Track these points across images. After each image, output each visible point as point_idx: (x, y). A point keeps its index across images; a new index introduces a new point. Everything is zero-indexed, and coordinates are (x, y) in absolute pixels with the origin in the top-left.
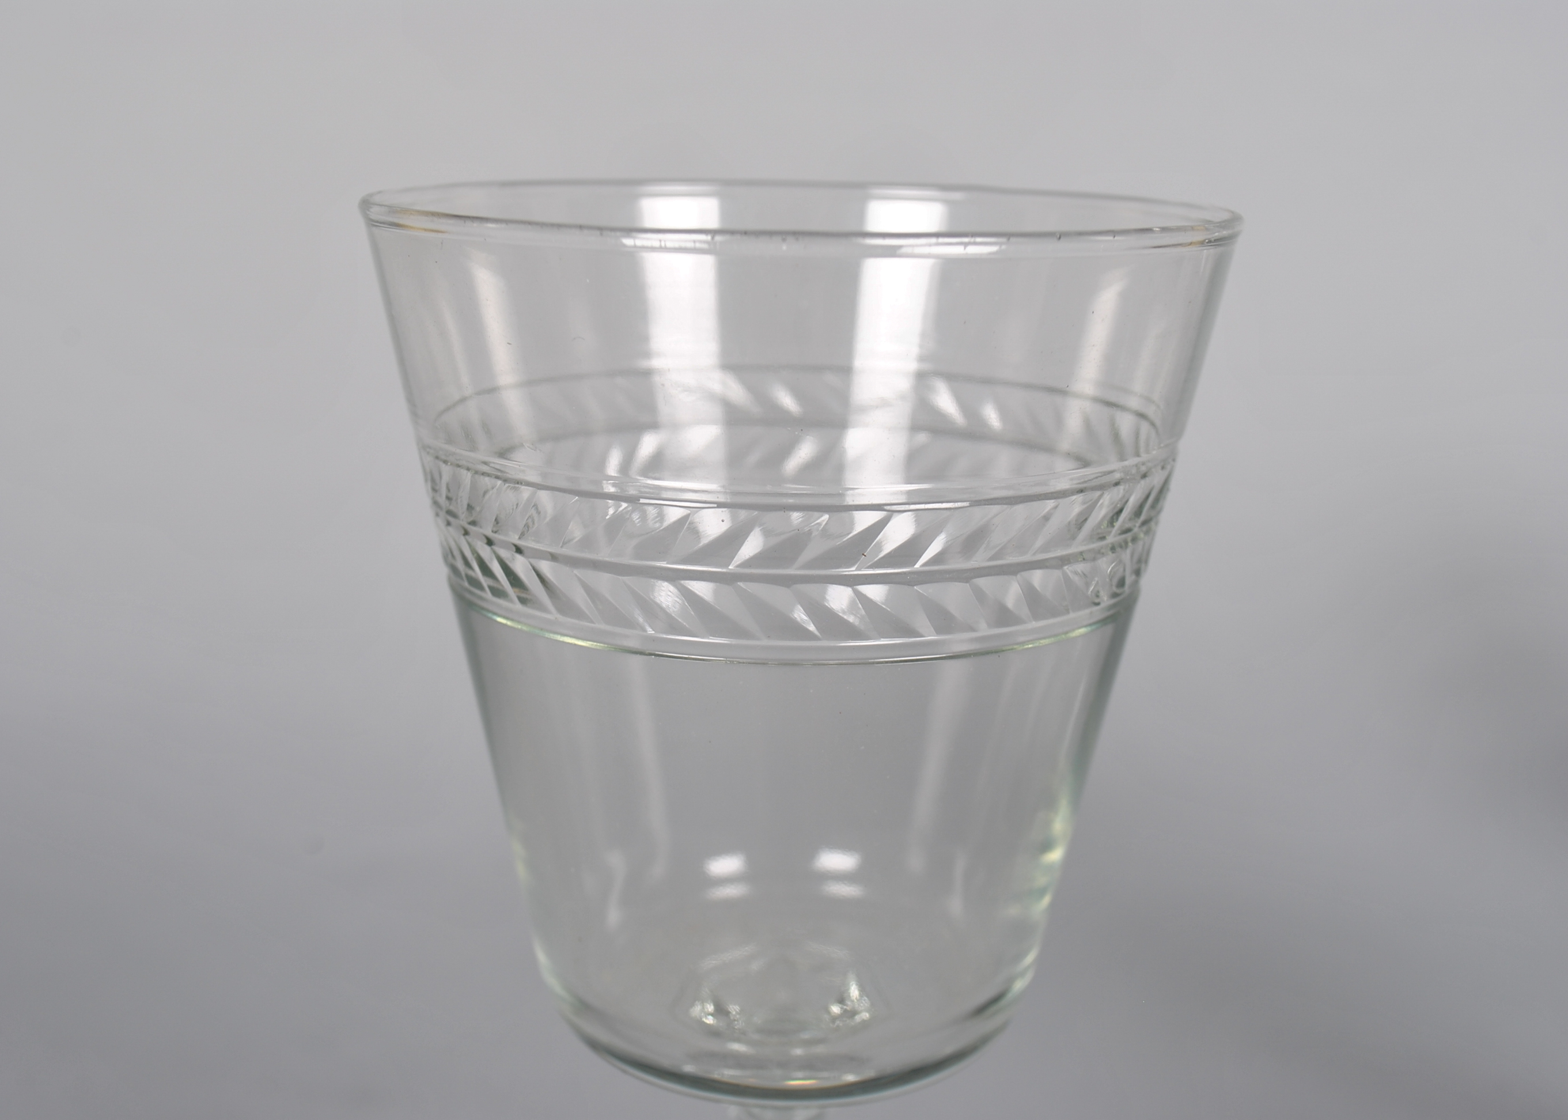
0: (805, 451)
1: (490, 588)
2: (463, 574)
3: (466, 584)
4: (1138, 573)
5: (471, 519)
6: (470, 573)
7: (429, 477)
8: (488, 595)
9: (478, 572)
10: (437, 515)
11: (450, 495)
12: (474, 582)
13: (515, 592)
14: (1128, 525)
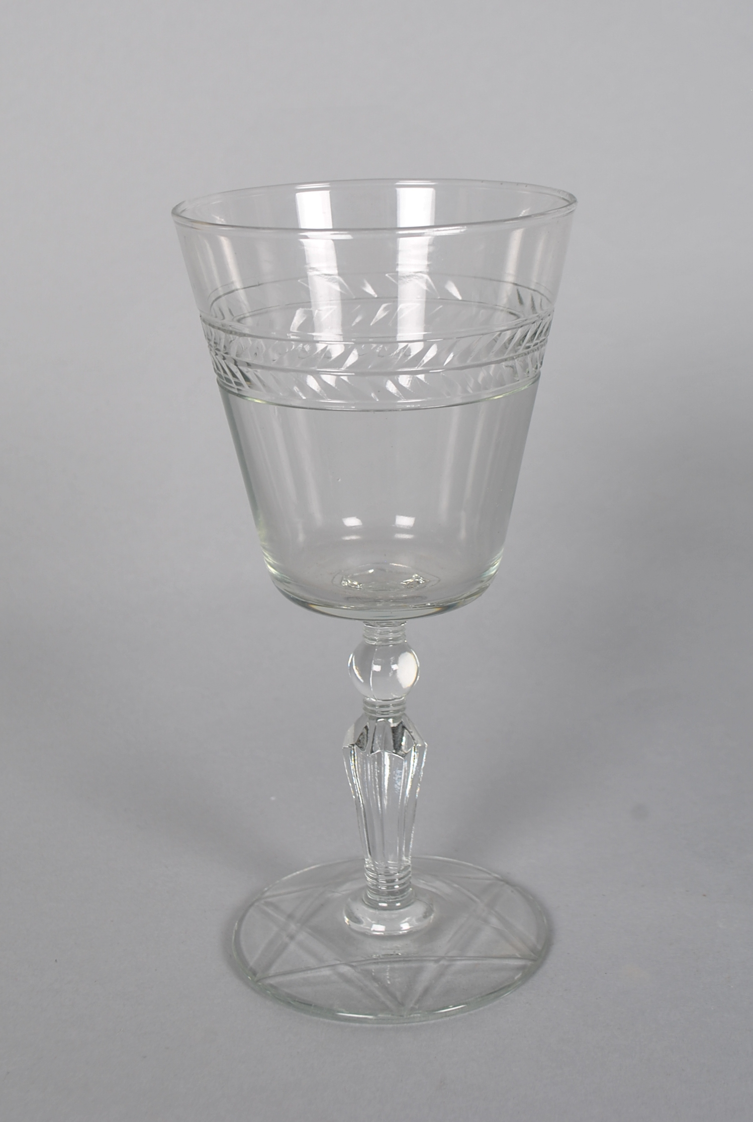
0: (381, 314)
1: (235, 382)
2: (223, 376)
3: (225, 381)
5: (225, 352)
6: (226, 376)
7: (206, 334)
8: (234, 385)
9: (230, 376)
10: (211, 350)
11: (216, 341)
12: (229, 380)
13: (247, 384)
14: (528, 345)
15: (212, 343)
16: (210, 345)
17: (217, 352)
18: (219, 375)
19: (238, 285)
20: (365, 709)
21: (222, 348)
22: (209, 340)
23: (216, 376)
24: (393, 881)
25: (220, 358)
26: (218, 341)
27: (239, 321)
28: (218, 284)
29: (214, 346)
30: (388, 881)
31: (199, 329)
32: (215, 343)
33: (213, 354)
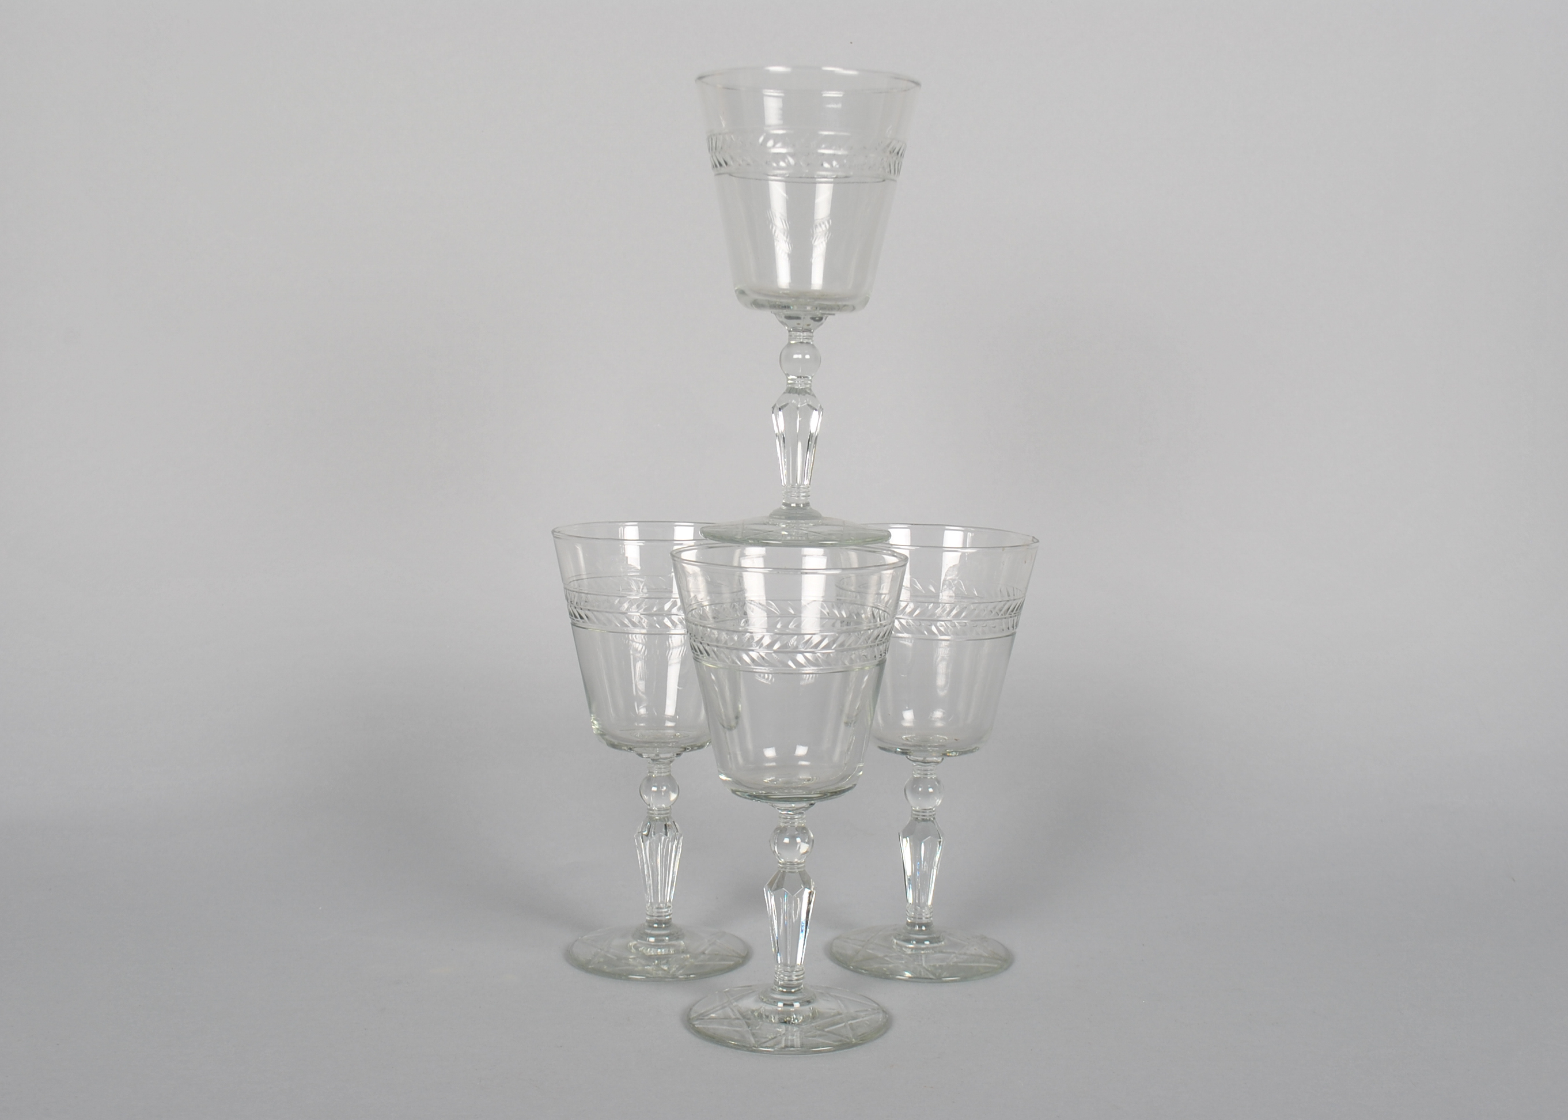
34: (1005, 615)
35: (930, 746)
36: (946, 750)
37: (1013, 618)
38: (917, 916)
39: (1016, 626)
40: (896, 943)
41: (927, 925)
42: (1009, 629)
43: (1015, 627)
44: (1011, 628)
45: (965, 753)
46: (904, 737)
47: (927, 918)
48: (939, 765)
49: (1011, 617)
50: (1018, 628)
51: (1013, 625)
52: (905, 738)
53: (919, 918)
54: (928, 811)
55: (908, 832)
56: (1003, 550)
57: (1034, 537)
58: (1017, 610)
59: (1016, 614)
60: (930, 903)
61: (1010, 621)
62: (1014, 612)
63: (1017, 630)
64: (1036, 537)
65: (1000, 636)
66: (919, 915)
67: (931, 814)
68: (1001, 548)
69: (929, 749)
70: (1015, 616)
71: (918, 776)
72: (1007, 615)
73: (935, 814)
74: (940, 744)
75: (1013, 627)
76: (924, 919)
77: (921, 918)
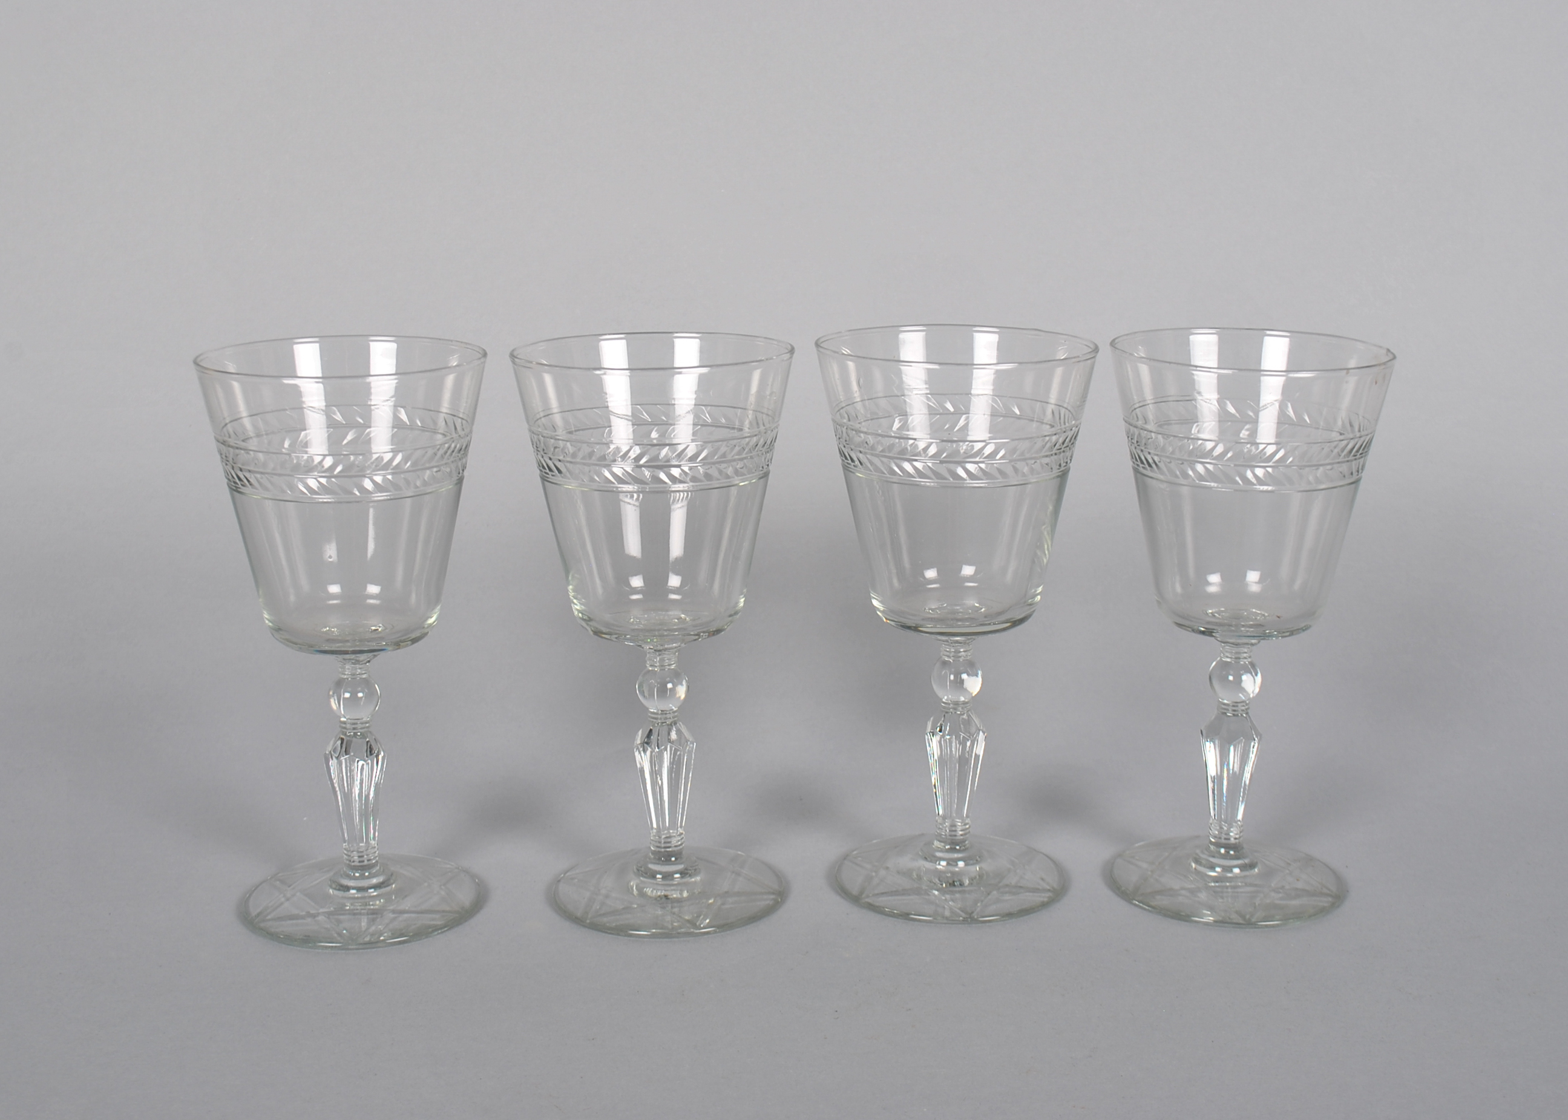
4: (463, 470)
7: (218, 450)
10: (222, 462)
15: (224, 457)
16: (222, 458)
17: (227, 463)
18: (229, 480)
19: (244, 414)
20: (340, 726)
21: (231, 460)
22: (221, 454)
23: (226, 480)
24: (362, 856)
25: (229, 468)
26: (227, 455)
27: (243, 441)
28: (226, 414)
29: (225, 459)
30: (359, 857)
31: (213, 446)
32: (226, 457)
33: (224, 464)
34: (1348, 457)
35: (1243, 626)
36: (1264, 631)
37: (1358, 461)
38: (1223, 836)
39: (1362, 469)
40: (1195, 869)
41: (1235, 847)
42: (1352, 474)
43: (1360, 471)
44: (1355, 474)
45: (1292, 633)
46: (1210, 611)
47: (1236, 839)
48: (1255, 647)
49: (1356, 459)
50: (1364, 472)
51: (1358, 468)
52: (1211, 613)
53: (1225, 839)
54: (1239, 705)
55: (1211, 733)
56: (1347, 373)
57: (1388, 350)
58: (1364, 449)
59: (1363, 455)
60: (1240, 817)
61: (1354, 465)
62: (1360, 452)
63: (1363, 474)
64: (1392, 350)
65: (1341, 484)
66: (1226, 834)
67: (1243, 708)
68: (1345, 371)
69: (1243, 629)
70: (1362, 457)
71: (1229, 660)
72: (1351, 458)
73: (1248, 708)
74: (1258, 623)
75: (1358, 472)
76: (1232, 839)
77: (1229, 839)
